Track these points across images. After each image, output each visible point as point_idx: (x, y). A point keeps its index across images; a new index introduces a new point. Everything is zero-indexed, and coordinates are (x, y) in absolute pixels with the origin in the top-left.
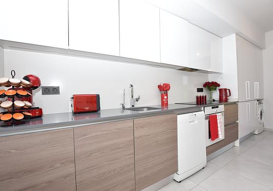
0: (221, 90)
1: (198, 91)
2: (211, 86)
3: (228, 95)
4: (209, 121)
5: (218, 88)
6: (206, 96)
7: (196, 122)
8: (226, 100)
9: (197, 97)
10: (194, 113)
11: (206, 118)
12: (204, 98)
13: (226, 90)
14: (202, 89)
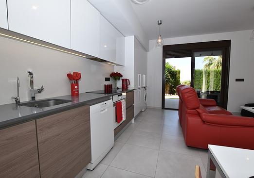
1: (106, 81)
2: (116, 76)
4: (116, 108)
5: (121, 78)
6: (112, 85)
7: (106, 110)
8: (127, 88)
9: (105, 86)
10: (105, 102)
11: (114, 105)
12: (110, 86)
13: (126, 80)
14: (109, 78)
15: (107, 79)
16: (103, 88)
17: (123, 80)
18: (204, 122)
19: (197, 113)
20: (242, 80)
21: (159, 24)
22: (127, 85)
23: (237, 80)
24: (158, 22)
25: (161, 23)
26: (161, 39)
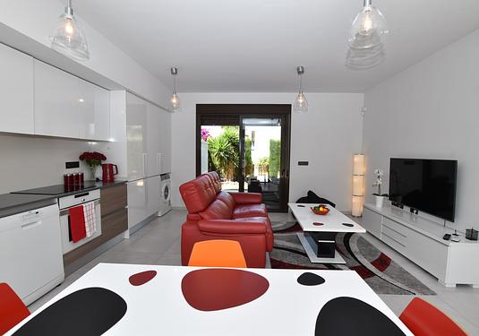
0: (104, 167)
1: (67, 167)
2: (93, 158)
3: (115, 172)
4: (69, 217)
5: (103, 162)
6: (82, 175)
7: (40, 223)
8: (112, 180)
9: (66, 177)
10: (36, 211)
11: (62, 214)
12: (80, 177)
13: (111, 165)
14: (78, 163)
16: (61, 182)
18: (201, 231)
20: (306, 163)
22: (112, 175)
23: (300, 163)
24: (172, 70)
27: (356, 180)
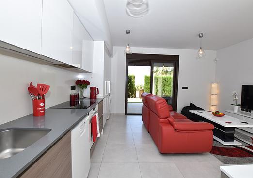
1: (71, 90)
2: (83, 84)
4: (92, 124)
5: (88, 86)
7: (85, 130)
8: (96, 97)
9: (71, 96)
10: (83, 122)
12: (77, 96)
14: (75, 86)
15: (73, 88)
17: (91, 89)
18: (176, 130)
19: (168, 122)
20: (186, 88)
21: (127, 33)
22: (96, 94)
23: (183, 88)
24: (127, 31)
25: (129, 33)
26: (129, 47)
27: (213, 97)
